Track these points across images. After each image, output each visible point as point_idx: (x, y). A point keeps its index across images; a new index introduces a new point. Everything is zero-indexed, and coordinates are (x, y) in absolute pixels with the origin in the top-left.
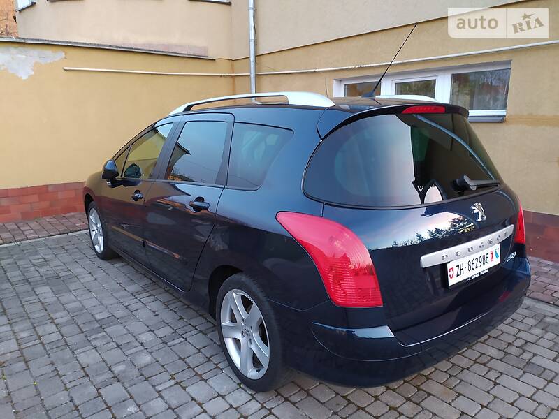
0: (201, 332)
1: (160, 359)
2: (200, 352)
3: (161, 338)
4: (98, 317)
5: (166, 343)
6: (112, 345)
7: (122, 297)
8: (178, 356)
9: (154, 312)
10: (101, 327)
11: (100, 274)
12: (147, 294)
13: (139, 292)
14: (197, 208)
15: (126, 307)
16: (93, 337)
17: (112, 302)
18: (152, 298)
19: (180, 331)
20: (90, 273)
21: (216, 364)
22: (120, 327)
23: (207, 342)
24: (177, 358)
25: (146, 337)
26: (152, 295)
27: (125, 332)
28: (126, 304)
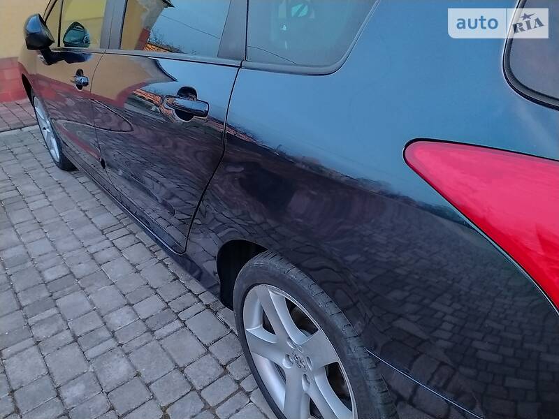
0: (208, 306)
1: (142, 370)
2: (208, 352)
3: (144, 321)
4: (49, 276)
5: (152, 332)
6: (66, 336)
7: (87, 237)
8: (173, 361)
9: (134, 266)
10: (51, 296)
11: (57, 195)
12: (124, 231)
13: (111, 228)
14: (185, 113)
15: (92, 256)
16: (36, 318)
17: (71, 246)
18: (131, 238)
19: (175, 306)
20: (44, 193)
21: (238, 382)
22: (80, 297)
23: (219, 330)
24: (171, 366)
25: (120, 319)
26: (131, 233)
27: (88, 307)
28: (92, 250)
